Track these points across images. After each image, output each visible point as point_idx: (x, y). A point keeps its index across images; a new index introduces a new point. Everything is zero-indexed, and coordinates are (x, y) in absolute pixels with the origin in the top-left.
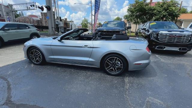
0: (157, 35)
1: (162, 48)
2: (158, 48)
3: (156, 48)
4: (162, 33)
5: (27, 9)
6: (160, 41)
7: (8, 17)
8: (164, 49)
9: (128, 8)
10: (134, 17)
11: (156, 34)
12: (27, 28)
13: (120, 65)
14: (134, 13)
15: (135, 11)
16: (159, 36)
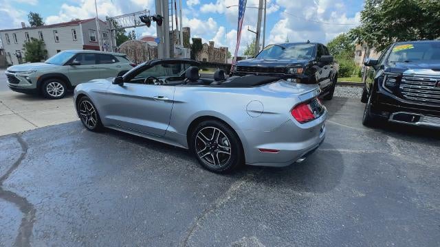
0: (399, 79)
1: (408, 118)
2: (395, 117)
3: (391, 119)
4: (412, 75)
5: (134, 25)
6: (405, 98)
7: (104, 41)
8: (417, 123)
9: (365, 9)
10: (379, 33)
11: (395, 78)
12: (114, 61)
13: (227, 149)
14: (381, 20)
15: (385, 15)
16: (404, 83)
